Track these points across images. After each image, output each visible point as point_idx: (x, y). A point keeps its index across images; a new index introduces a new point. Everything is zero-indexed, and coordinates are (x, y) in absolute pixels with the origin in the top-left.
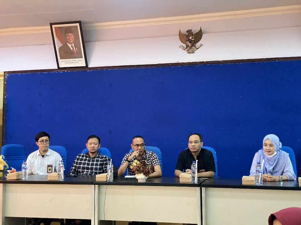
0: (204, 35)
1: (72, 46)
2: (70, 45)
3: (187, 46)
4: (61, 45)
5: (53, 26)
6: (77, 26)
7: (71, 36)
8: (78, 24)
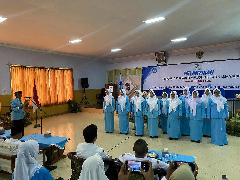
0: (204, 53)
1: (161, 59)
7: (161, 56)
8: (163, 52)
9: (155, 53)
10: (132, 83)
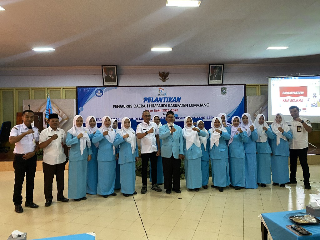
0: (169, 74)
2: (110, 76)
4: (106, 76)
5: (103, 67)
6: (115, 68)
7: (111, 72)
10: (57, 111)
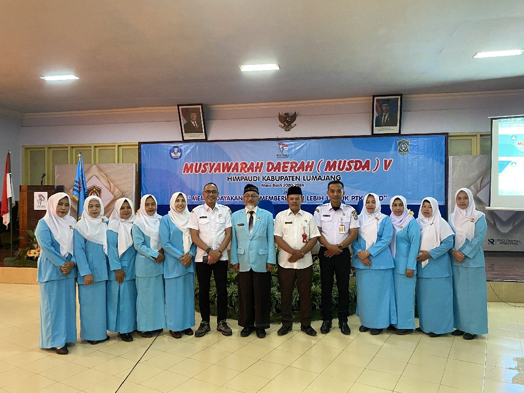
1: (195, 123)
3: (285, 125)
4: (186, 122)
6: (199, 108)
7: (194, 116)
8: (200, 107)
9: (178, 106)
10: (107, 184)
